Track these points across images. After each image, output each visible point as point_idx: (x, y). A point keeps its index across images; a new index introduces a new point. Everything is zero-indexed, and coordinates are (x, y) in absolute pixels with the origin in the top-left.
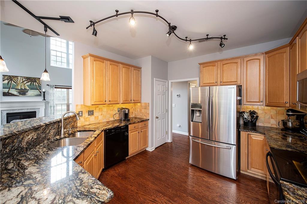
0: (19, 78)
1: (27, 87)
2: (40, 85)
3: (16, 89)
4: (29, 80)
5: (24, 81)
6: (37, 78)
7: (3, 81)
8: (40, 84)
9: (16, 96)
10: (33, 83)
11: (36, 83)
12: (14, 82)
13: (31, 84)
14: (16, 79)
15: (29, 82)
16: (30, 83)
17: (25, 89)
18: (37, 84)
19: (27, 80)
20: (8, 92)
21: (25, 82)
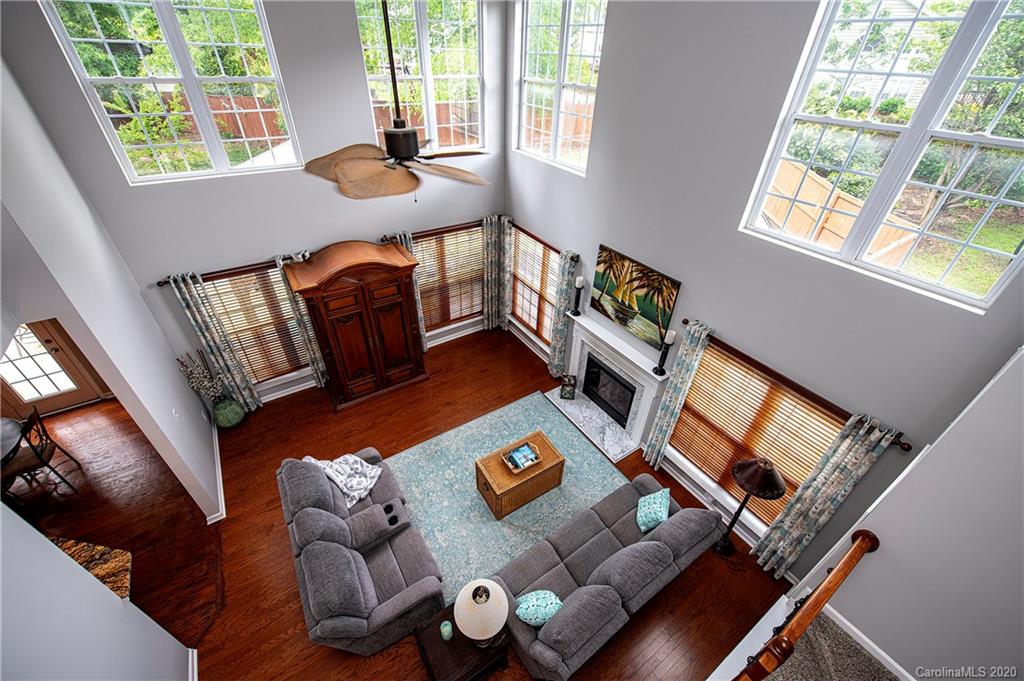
0: (626, 264)
1: (635, 301)
2: (668, 310)
3: (615, 299)
4: (647, 279)
5: (634, 280)
6: (668, 278)
7: (598, 263)
8: (669, 307)
9: (609, 317)
10: (654, 294)
11: (660, 300)
12: (614, 274)
13: (647, 294)
14: (618, 265)
15: (642, 287)
16: (645, 290)
17: (630, 307)
18: (661, 305)
19: (640, 279)
20: (599, 301)
21: (636, 284)
